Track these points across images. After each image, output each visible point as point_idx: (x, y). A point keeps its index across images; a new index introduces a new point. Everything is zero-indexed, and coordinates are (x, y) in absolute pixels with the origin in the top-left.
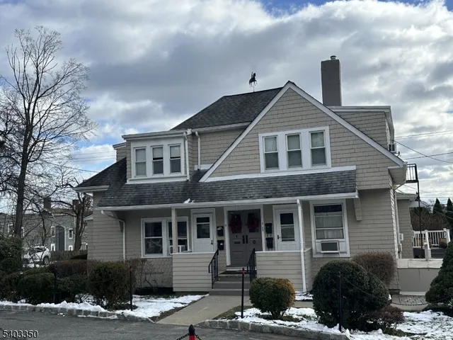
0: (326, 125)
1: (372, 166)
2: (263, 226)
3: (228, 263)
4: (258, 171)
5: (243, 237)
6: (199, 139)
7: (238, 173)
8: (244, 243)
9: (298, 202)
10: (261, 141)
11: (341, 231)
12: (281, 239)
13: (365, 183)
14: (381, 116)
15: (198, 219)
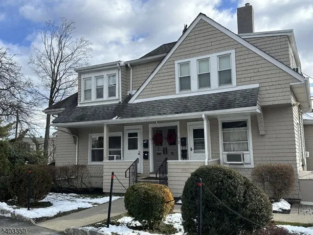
0: (232, 49)
1: (274, 83)
2: (179, 140)
3: (151, 170)
4: (174, 92)
5: (164, 149)
6: (131, 70)
7: (158, 95)
8: (164, 154)
9: (203, 116)
10: (177, 67)
11: (246, 144)
12: (193, 151)
13: (267, 99)
14: (284, 40)
15: (129, 134)
